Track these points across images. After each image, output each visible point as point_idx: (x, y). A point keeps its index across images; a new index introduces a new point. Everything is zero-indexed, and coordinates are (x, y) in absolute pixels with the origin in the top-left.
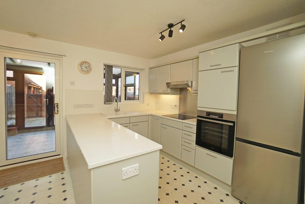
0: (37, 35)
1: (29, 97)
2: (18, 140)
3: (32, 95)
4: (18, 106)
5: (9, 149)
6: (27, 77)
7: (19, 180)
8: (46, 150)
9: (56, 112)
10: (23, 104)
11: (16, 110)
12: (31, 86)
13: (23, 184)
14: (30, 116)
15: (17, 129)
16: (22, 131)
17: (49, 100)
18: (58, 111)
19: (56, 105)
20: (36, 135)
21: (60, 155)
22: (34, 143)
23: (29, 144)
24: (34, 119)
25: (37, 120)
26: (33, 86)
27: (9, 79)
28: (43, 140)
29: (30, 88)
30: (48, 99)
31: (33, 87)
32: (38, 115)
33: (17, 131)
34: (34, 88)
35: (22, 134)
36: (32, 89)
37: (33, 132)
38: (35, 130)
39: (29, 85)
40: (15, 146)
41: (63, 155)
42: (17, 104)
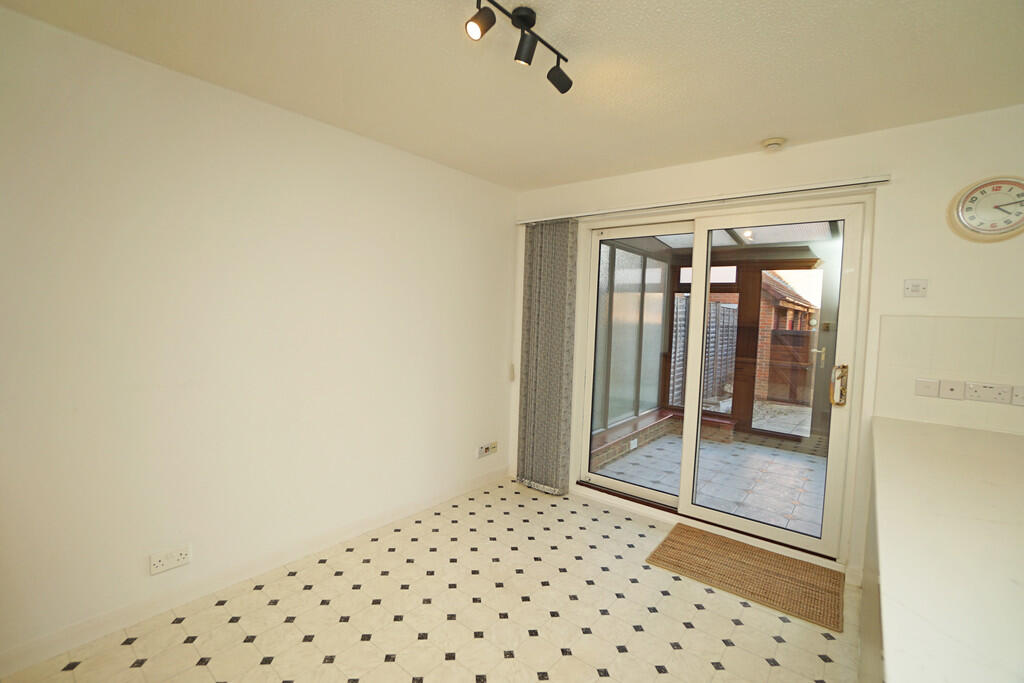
0: (785, 140)
1: (777, 337)
2: (731, 459)
3: (785, 334)
4: (742, 362)
5: (700, 476)
6: (781, 279)
7: (705, 575)
8: (795, 519)
9: (837, 398)
10: (750, 360)
11: (735, 375)
12: (786, 305)
13: (711, 592)
14: (776, 397)
15: (733, 428)
16: (746, 435)
17: (826, 352)
18: (842, 394)
19: (838, 373)
20: (777, 460)
21: (834, 560)
22: (765, 481)
23: (754, 479)
24: (785, 407)
25: (793, 411)
26: (790, 306)
27: (717, 288)
28: (792, 483)
29: (781, 312)
30: (824, 349)
31: (791, 309)
32: (794, 400)
33: (731, 433)
34: (796, 312)
35: (743, 445)
36: (790, 315)
37: (770, 446)
38: (778, 441)
39: (781, 304)
40: (720, 472)
41: (846, 564)
42: (740, 359)
